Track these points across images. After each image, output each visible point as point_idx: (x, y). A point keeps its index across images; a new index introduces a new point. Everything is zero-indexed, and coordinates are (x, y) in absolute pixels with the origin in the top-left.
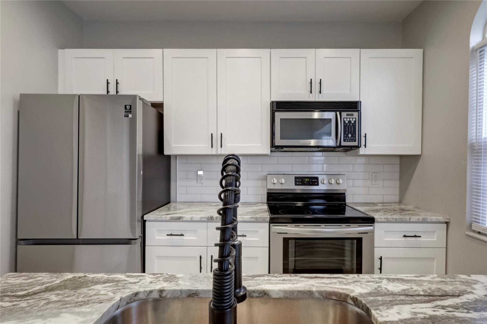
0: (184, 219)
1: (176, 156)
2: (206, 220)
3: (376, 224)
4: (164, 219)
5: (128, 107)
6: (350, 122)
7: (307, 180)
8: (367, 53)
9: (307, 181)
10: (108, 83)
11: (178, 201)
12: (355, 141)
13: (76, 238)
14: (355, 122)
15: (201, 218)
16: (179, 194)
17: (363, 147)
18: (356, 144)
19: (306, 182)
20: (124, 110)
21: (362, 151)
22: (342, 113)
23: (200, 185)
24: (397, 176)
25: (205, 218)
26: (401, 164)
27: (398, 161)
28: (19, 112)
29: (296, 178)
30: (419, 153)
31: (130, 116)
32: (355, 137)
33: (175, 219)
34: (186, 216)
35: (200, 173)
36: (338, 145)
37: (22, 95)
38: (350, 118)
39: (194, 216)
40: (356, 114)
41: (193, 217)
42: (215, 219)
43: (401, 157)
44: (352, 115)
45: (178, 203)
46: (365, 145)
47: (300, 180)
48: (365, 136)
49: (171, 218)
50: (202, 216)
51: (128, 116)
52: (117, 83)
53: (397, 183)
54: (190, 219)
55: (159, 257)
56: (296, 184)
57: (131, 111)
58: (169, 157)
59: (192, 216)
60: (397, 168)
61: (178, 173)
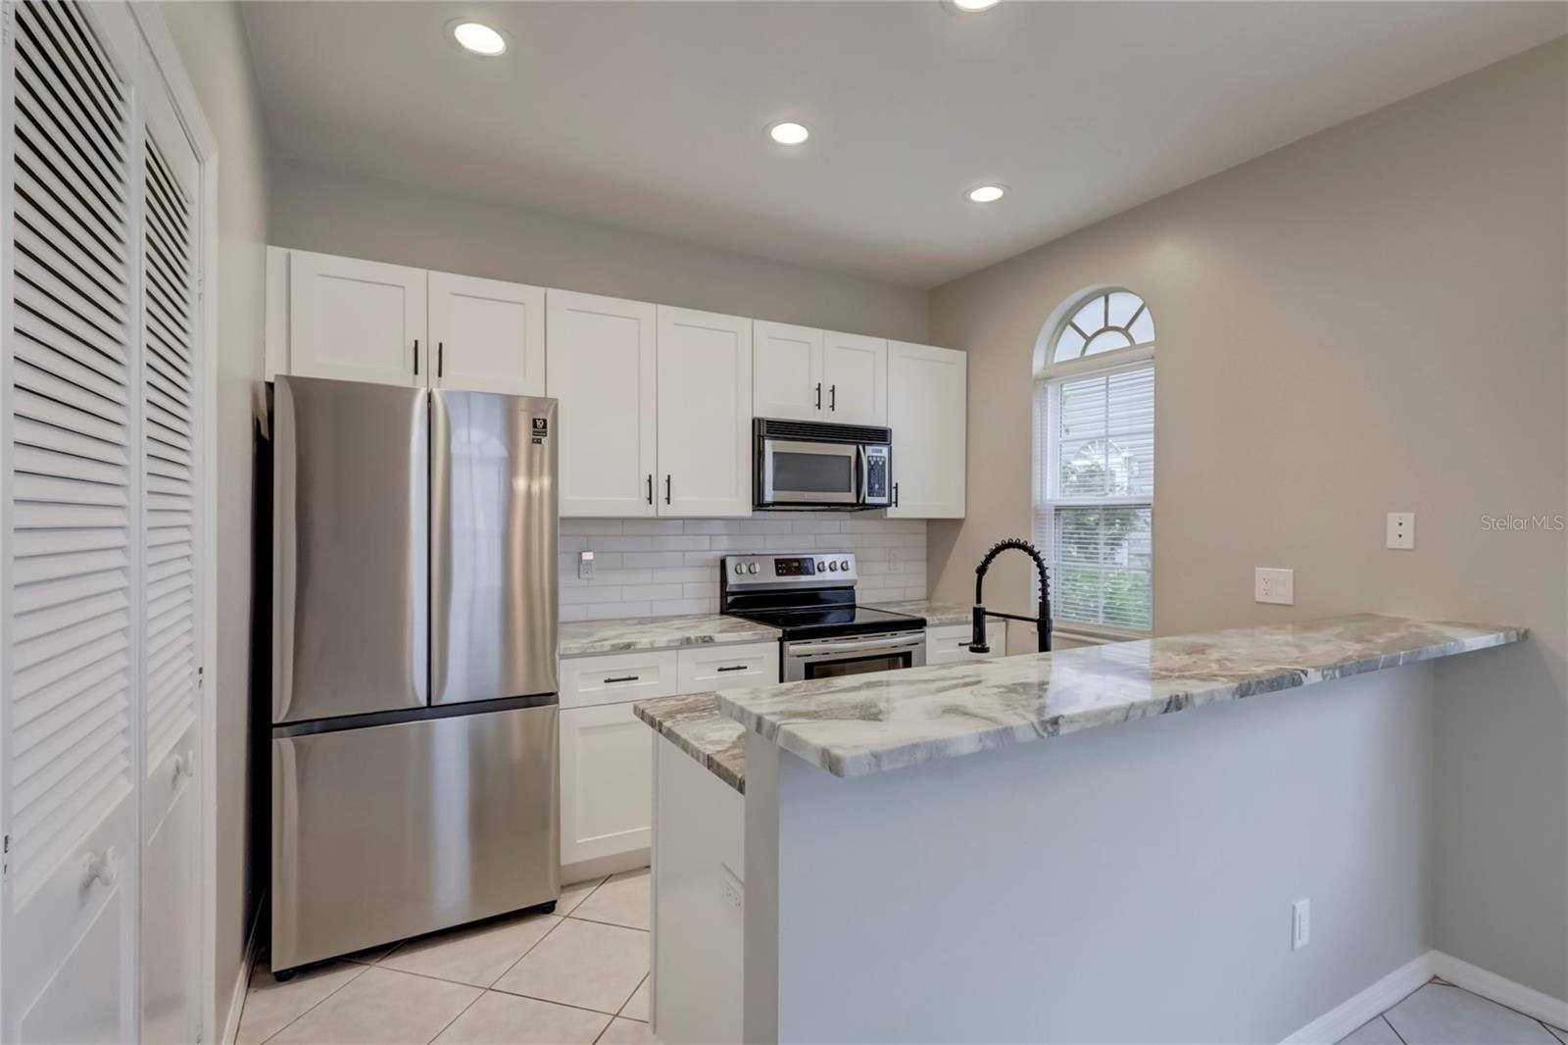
0: (639, 647)
2: (677, 644)
3: (927, 630)
4: (598, 650)
6: (876, 462)
7: (793, 564)
8: (896, 346)
12: (884, 496)
13: (425, 704)
14: (884, 462)
15: (670, 641)
17: (894, 505)
18: (884, 500)
19: (793, 569)
20: (531, 428)
21: (891, 512)
22: (867, 447)
23: (585, 582)
24: (923, 555)
25: (677, 640)
26: (928, 533)
27: (923, 527)
29: (777, 561)
30: (962, 516)
32: (884, 489)
33: (622, 648)
34: (642, 640)
35: (588, 556)
36: (861, 501)
38: (876, 457)
39: (657, 639)
40: (885, 450)
41: (654, 641)
42: (694, 641)
43: (929, 521)
44: (881, 451)
46: (896, 503)
47: (785, 566)
48: (896, 488)
49: (613, 646)
50: (672, 638)
52: (441, 350)
53: (923, 567)
54: (649, 646)
55: (585, 730)
56: (778, 574)
57: (545, 432)
59: (652, 639)
60: (923, 540)
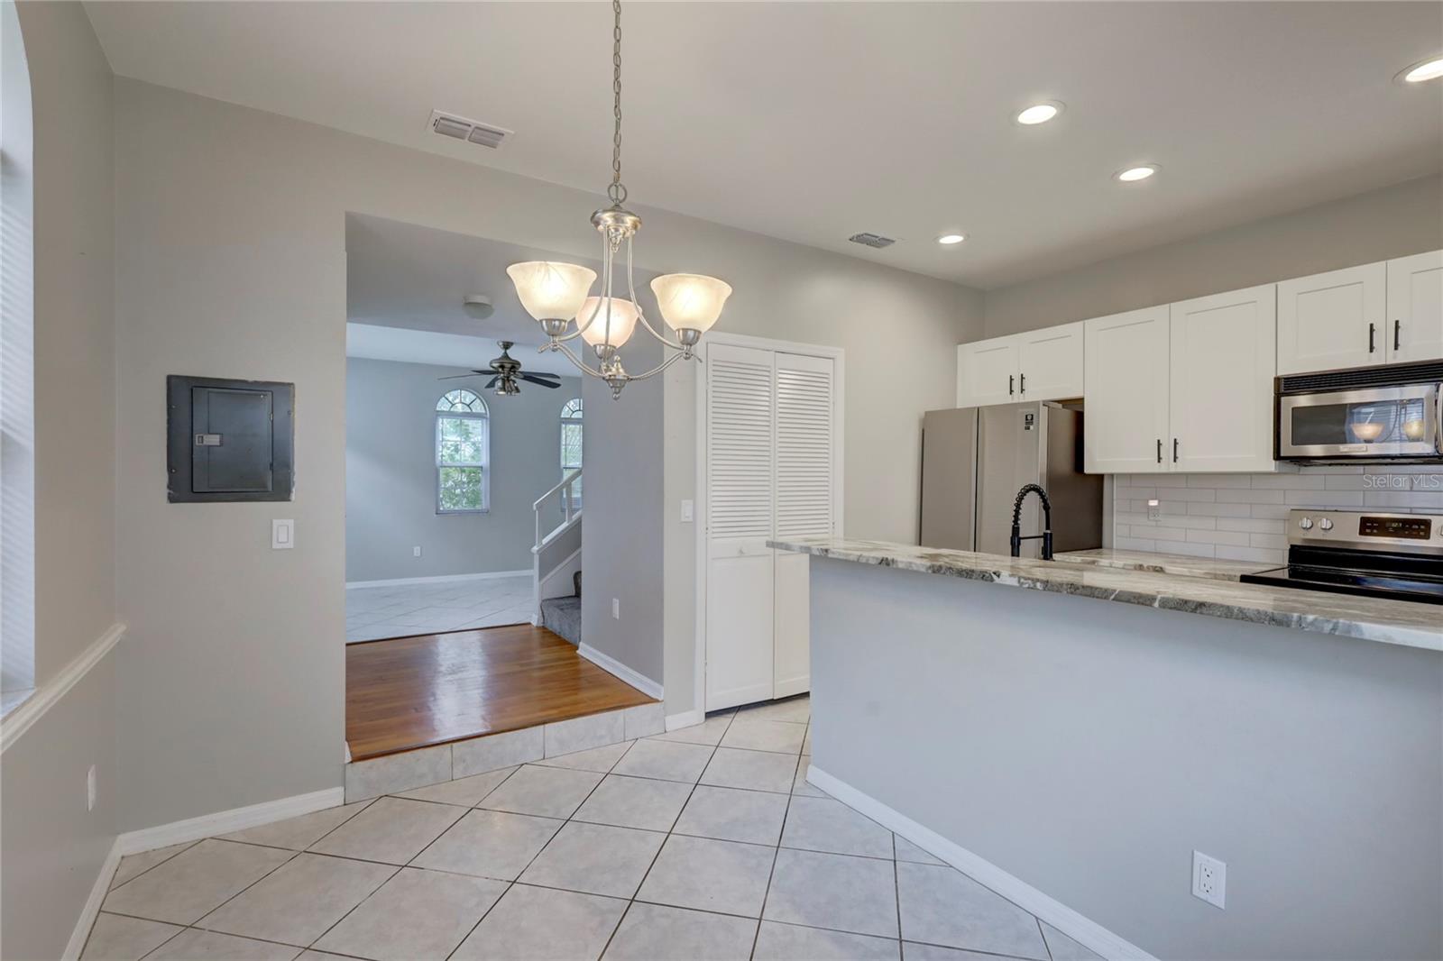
1: (1112, 476)
5: (1029, 418)
7: (1395, 525)
9: (1394, 528)
10: (1011, 380)
11: (1115, 547)
16: (1117, 536)
19: (1391, 530)
20: (1024, 421)
23: (1154, 523)
28: (923, 431)
29: (1364, 519)
31: (1032, 427)
35: (1153, 503)
36: (1439, 451)
37: (926, 413)
45: (1114, 552)
47: (1377, 525)
51: (1029, 428)
52: (1022, 378)
56: (1362, 533)
57: (1032, 421)
58: (1100, 478)
61: (1115, 502)
